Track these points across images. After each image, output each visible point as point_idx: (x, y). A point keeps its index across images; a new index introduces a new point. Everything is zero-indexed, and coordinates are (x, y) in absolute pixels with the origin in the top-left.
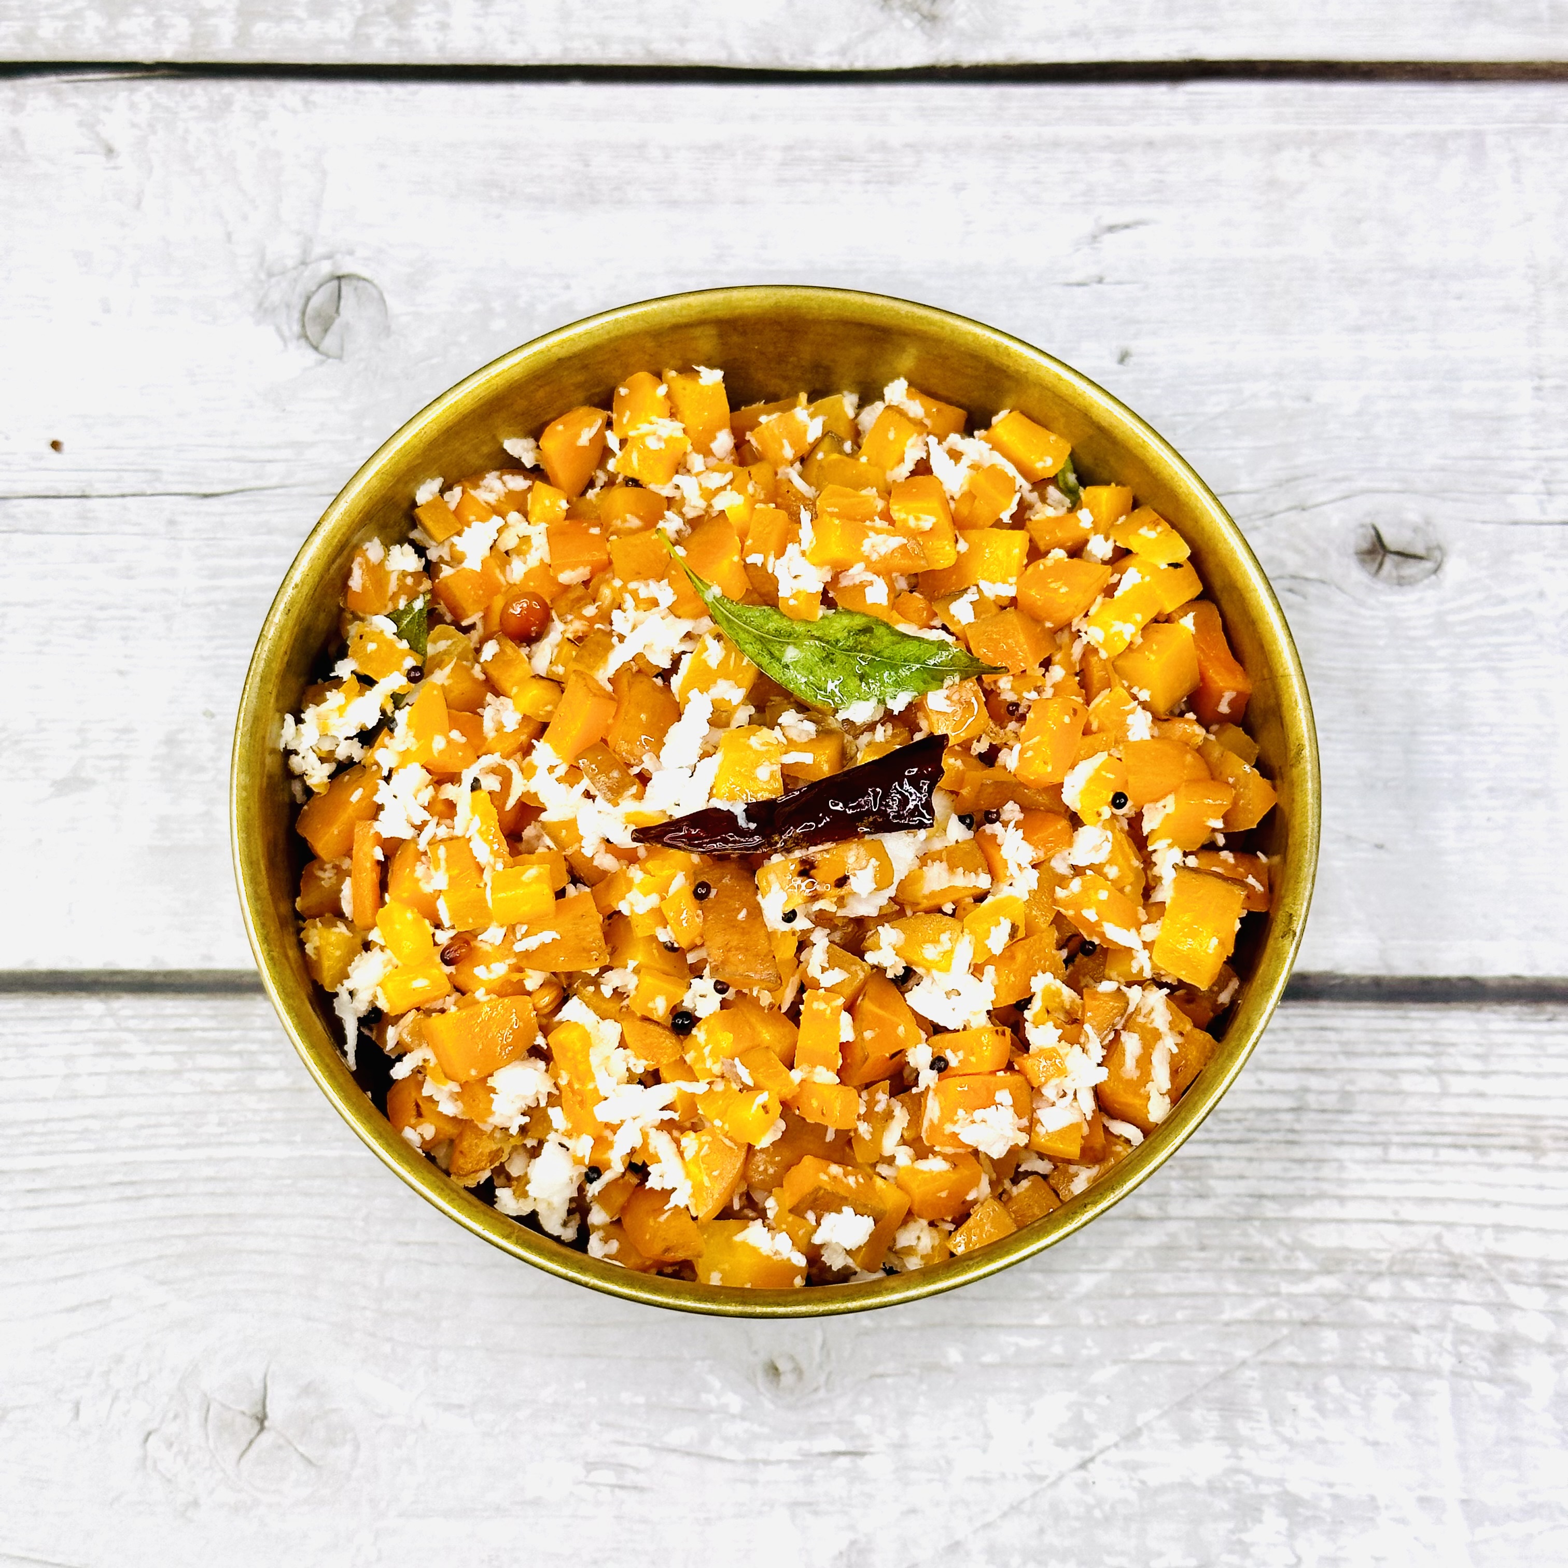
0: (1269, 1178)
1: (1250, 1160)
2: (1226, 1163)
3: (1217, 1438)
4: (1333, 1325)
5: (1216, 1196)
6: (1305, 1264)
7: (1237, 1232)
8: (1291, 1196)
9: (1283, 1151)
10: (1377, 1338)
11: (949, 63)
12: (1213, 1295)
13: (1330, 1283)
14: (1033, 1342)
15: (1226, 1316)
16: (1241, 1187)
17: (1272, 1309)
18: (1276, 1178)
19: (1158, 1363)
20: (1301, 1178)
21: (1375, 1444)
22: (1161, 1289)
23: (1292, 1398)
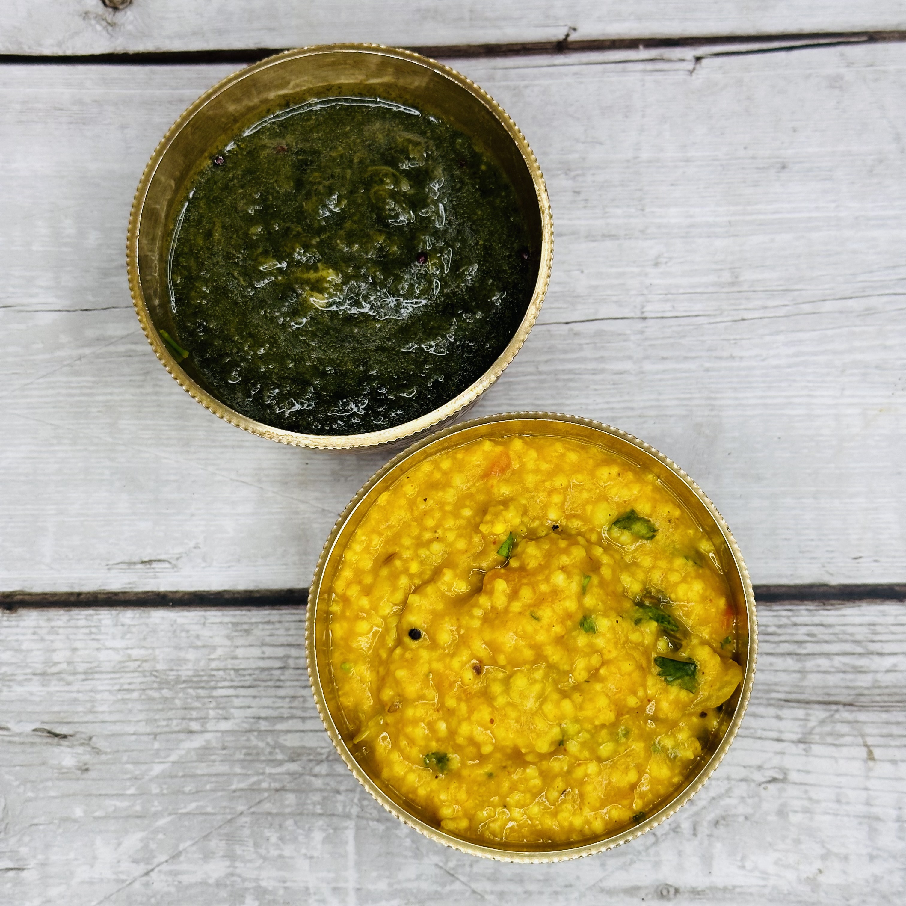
0: (264, 707)
1: (255, 697)
2: (241, 699)
3: (224, 856)
4: (293, 791)
5: (234, 718)
6: (280, 757)
7: (245, 738)
8: (276, 718)
9: (272, 692)
10: (317, 797)
11: (122, 52)
12: (228, 774)
13: (293, 767)
14: (125, 804)
15: (234, 787)
16: (249, 712)
17: (259, 782)
18: (268, 707)
19: (194, 814)
20: (282, 707)
21: (311, 858)
22: (199, 772)
23: (267, 833)
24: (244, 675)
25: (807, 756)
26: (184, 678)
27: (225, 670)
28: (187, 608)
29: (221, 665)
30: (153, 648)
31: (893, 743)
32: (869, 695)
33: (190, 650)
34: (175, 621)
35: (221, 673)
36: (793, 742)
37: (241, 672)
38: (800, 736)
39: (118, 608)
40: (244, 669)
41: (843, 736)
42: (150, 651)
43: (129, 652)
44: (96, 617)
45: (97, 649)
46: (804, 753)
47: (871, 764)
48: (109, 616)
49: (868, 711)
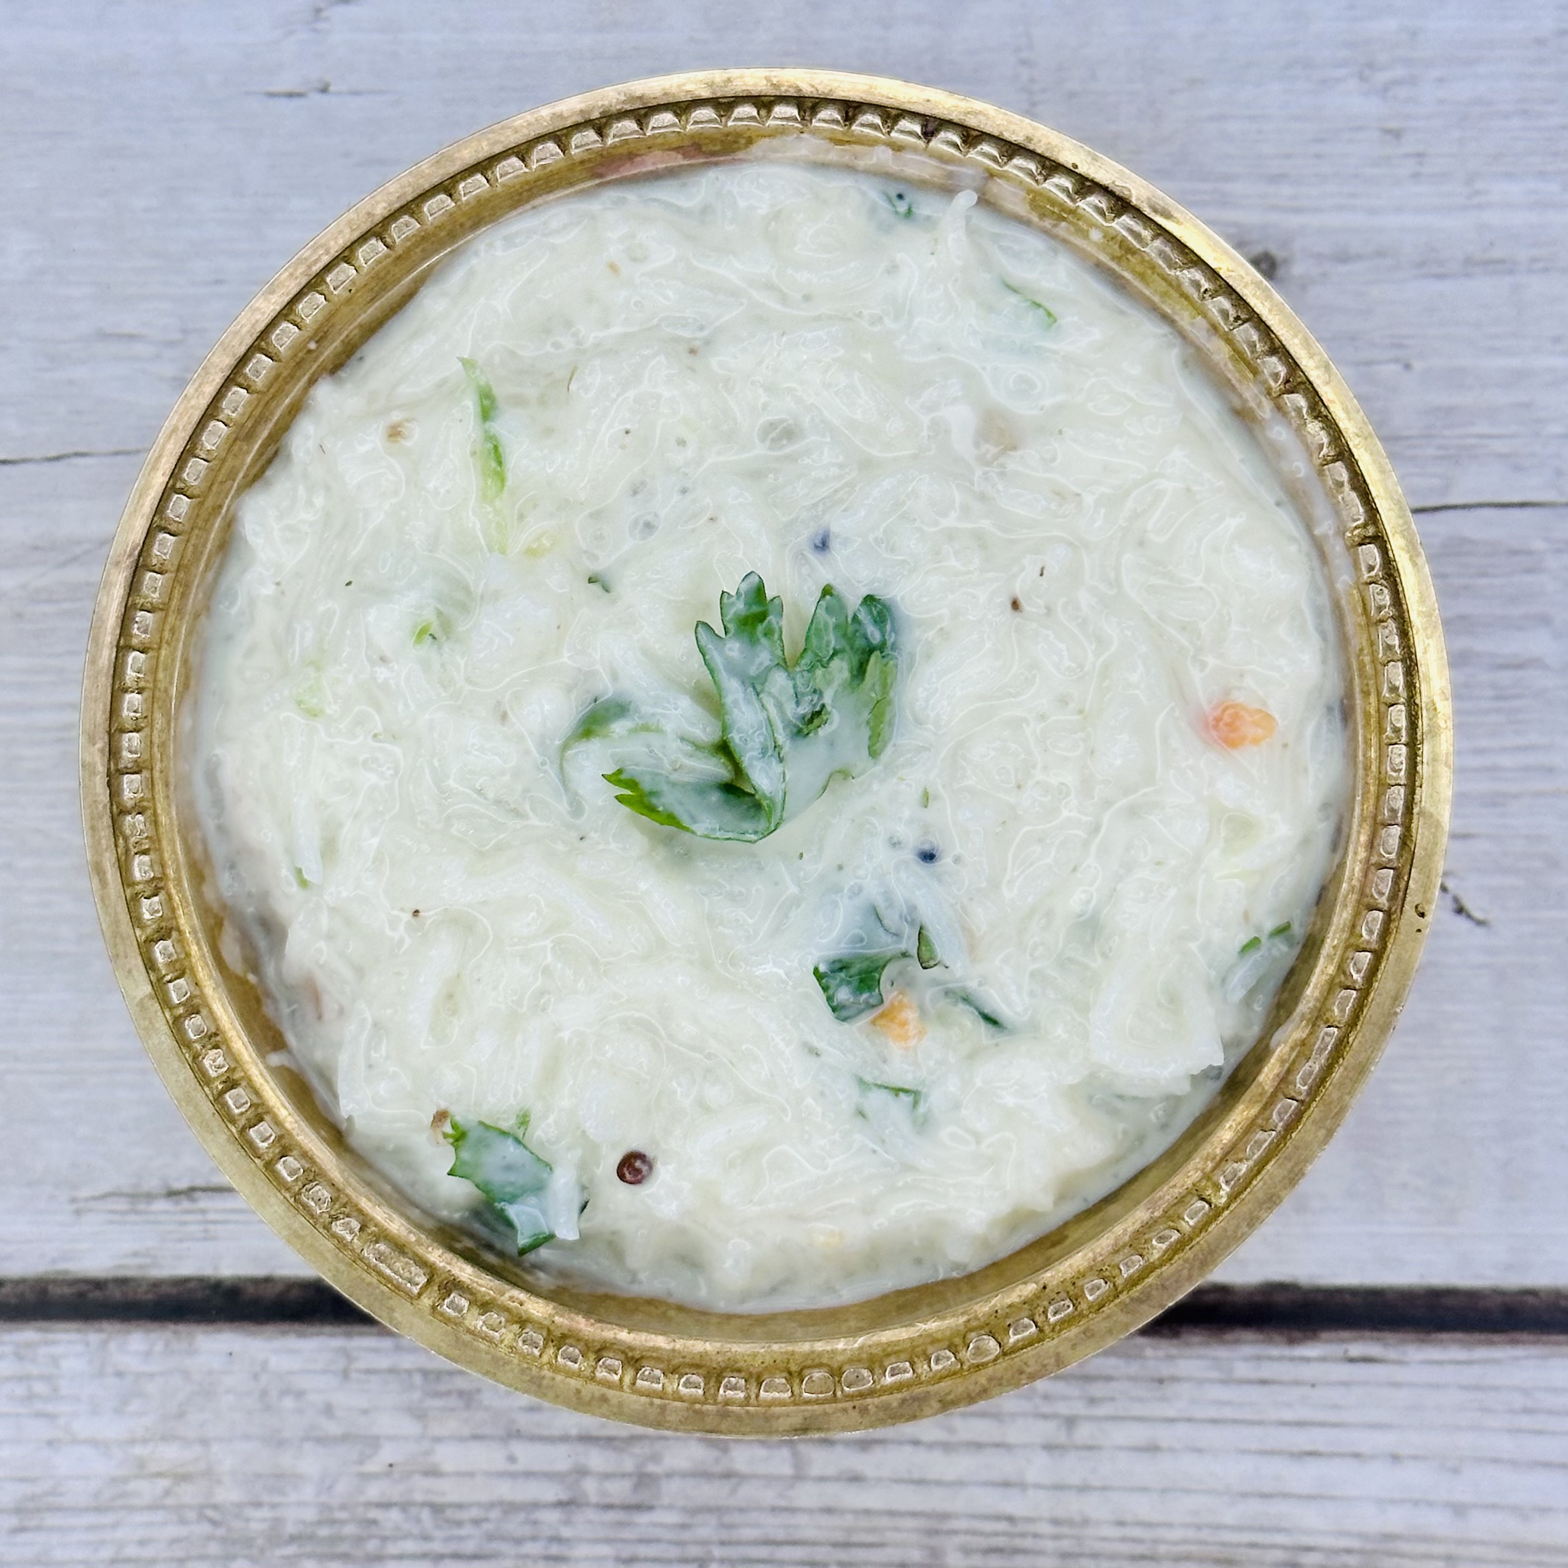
24: (459, 1524)
26: (290, 1529)
27: (404, 1506)
28: (297, 1327)
29: (394, 1492)
30: (204, 1442)
33: (308, 1446)
34: (264, 1365)
35: (395, 1515)
37: (449, 1513)
39: (106, 1325)
40: (460, 1506)
42: (197, 1449)
43: (138, 1450)
44: (42, 1351)
45: (50, 1443)
48: (79, 1348)
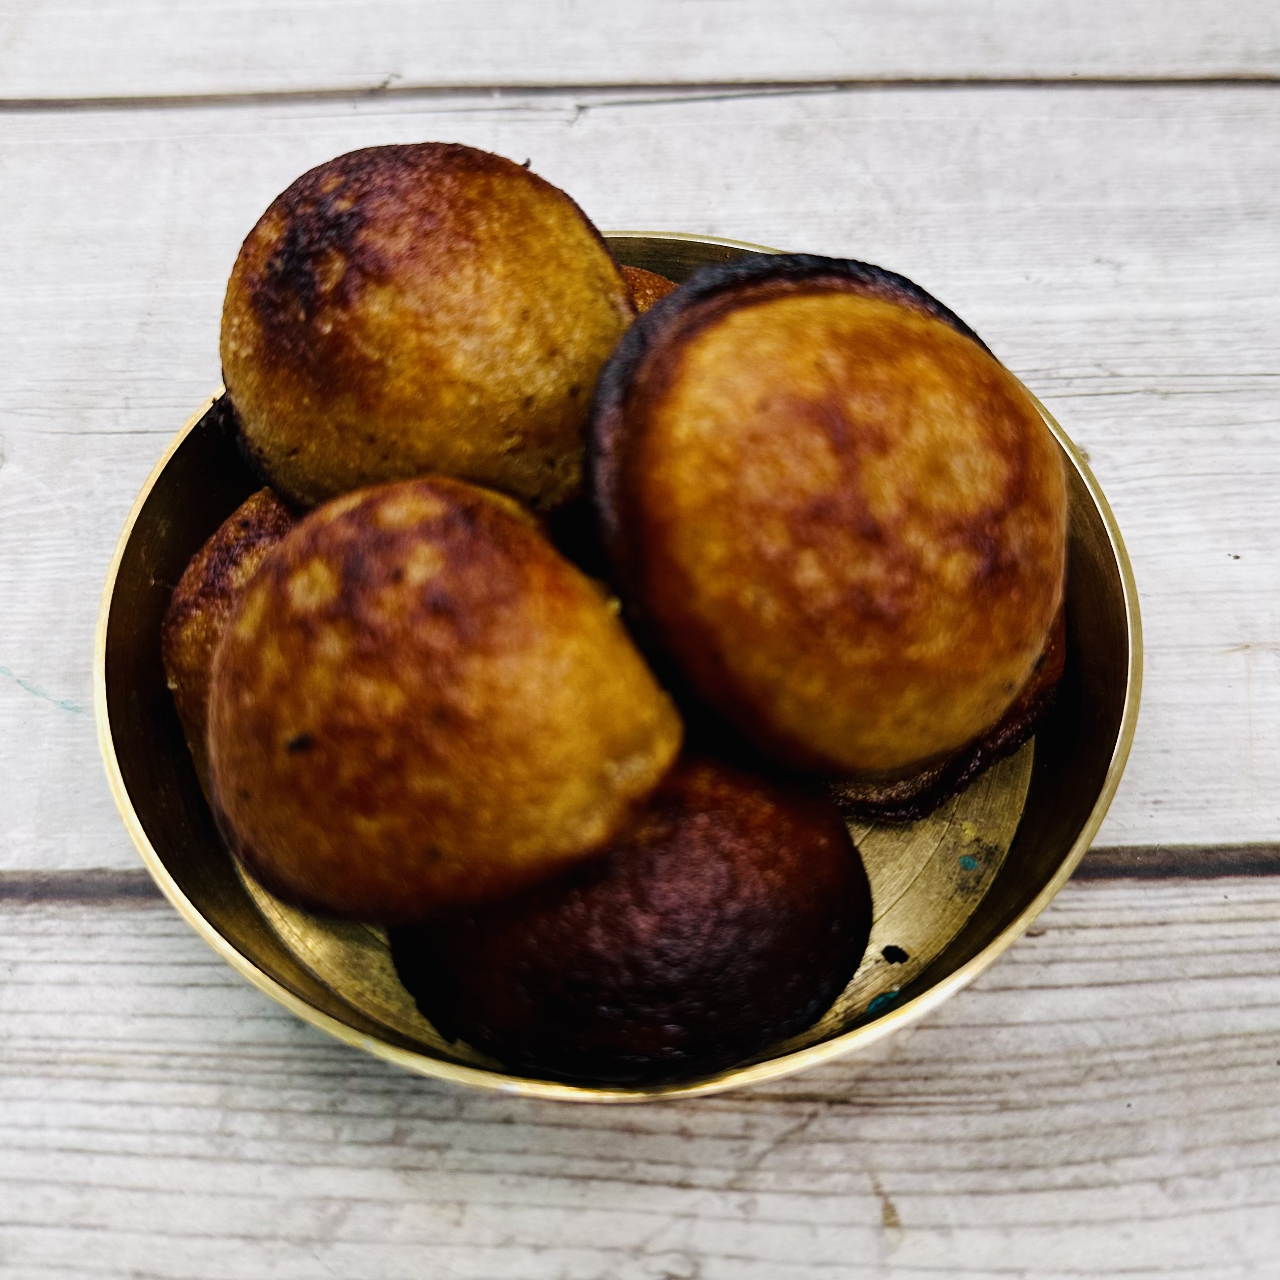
25: (747, 1221)
31: (938, 1186)
32: (884, 1080)
36: (715, 1188)
38: (731, 1174)
41: (830, 1171)
46: (740, 1214)
47: (891, 1234)
49: (883, 1115)
